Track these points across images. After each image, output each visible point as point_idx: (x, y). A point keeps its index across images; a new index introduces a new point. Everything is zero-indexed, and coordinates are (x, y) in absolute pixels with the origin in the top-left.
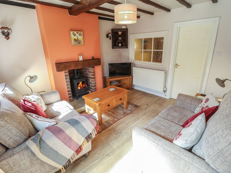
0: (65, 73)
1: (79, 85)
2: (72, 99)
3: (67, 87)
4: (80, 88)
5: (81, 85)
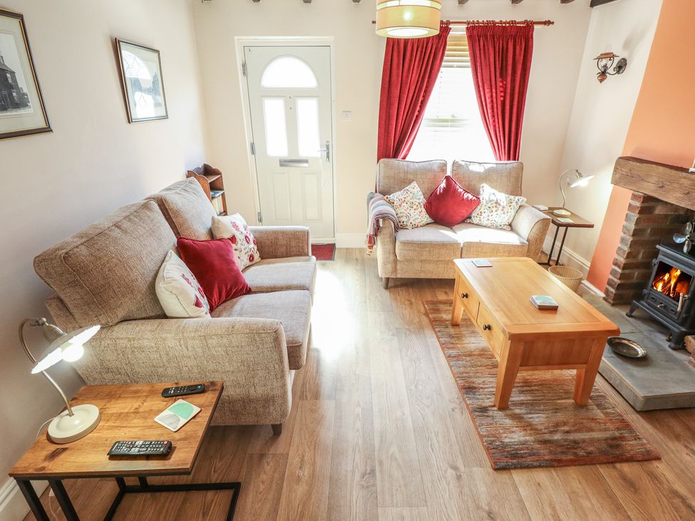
0: (632, 199)
1: (666, 277)
2: (612, 292)
3: (619, 248)
4: (663, 287)
5: (673, 283)
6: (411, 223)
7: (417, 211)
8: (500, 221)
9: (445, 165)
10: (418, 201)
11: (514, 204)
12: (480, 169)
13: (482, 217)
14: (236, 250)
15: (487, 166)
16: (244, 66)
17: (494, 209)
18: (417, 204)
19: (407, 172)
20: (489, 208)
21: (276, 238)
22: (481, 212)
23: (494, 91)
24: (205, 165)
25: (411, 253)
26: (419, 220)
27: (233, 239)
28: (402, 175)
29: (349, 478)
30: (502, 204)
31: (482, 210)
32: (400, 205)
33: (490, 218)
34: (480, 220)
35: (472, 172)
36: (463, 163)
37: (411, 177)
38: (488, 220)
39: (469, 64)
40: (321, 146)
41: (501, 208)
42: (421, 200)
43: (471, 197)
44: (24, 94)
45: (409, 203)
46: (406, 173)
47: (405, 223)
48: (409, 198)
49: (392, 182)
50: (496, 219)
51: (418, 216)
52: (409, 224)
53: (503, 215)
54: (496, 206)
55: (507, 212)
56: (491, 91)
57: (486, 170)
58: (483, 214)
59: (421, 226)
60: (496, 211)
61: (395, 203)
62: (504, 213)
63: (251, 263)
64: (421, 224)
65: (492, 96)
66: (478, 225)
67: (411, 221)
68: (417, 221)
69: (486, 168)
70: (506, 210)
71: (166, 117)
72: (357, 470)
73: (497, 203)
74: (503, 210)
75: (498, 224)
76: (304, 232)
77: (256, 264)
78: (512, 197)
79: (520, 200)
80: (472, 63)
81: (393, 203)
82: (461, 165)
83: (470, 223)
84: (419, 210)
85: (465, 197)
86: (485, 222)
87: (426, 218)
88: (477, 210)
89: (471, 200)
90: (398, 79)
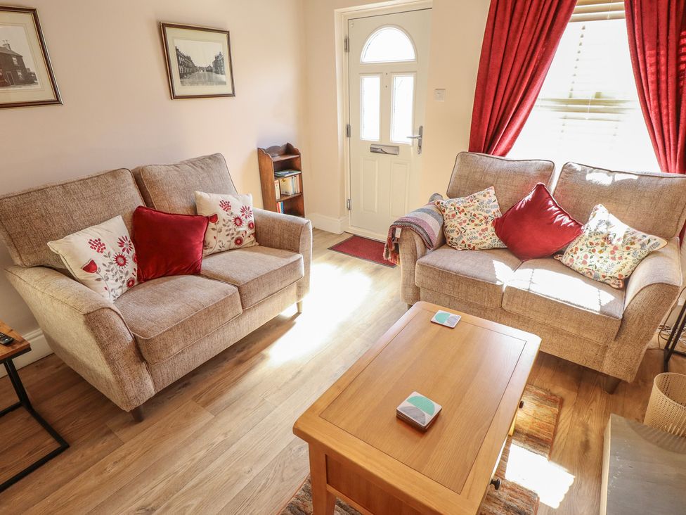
6: (463, 242)
7: (479, 228)
8: (604, 268)
9: (551, 168)
10: (484, 214)
11: (637, 246)
12: (605, 180)
13: (575, 256)
14: (213, 229)
15: (619, 177)
16: (347, 41)
17: (598, 248)
18: (482, 217)
19: (487, 173)
20: (591, 244)
21: (273, 227)
22: (577, 249)
23: (662, 52)
24: (288, 144)
25: (429, 281)
26: (478, 241)
27: (214, 218)
28: (477, 176)
29: (130, 501)
30: (614, 242)
31: (579, 246)
32: (454, 216)
33: (588, 260)
34: (572, 260)
35: (590, 184)
36: (579, 168)
37: (489, 179)
38: (585, 263)
39: (623, 12)
40: (414, 132)
41: (610, 248)
42: (490, 214)
43: (567, 220)
44: (31, 73)
45: (468, 215)
46: (485, 173)
47: (454, 241)
48: (472, 208)
49: (463, 183)
50: (598, 265)
51: (477, 235)
52: (460, 243)
53: (610, 261)
54: (603, 244)
55: (620, 258)
56: (658, 54)
57: (614, 183)
58: (579, 252)
59: (480, 249)
60: (601, 252)
61: (447, 212)
62: (614, 259)
63: (237, 246)
64: (481, 246)
65: (658, 62)
66: (569, 269)
67: (465, 239)
68: (474, 241)
69: (616, 180)
70: (617, 254)
71: (233, 95)
72: (143, 499)
73: (606, 238)
74: (612, 252)
75: (600, 274)
76: (299, 225)
77: (245, 248)
78: (640, 234)
79: (652, 242)
80: (627, 11)
81: (444, 211)
82: (574, 171)
83: (559, 261)
84: (484, 226)
85: (558, 219)
86: (578, 265)
87: (491, 239)
88: (573, 244)
89: (565, 226)
90: (500, 43)
